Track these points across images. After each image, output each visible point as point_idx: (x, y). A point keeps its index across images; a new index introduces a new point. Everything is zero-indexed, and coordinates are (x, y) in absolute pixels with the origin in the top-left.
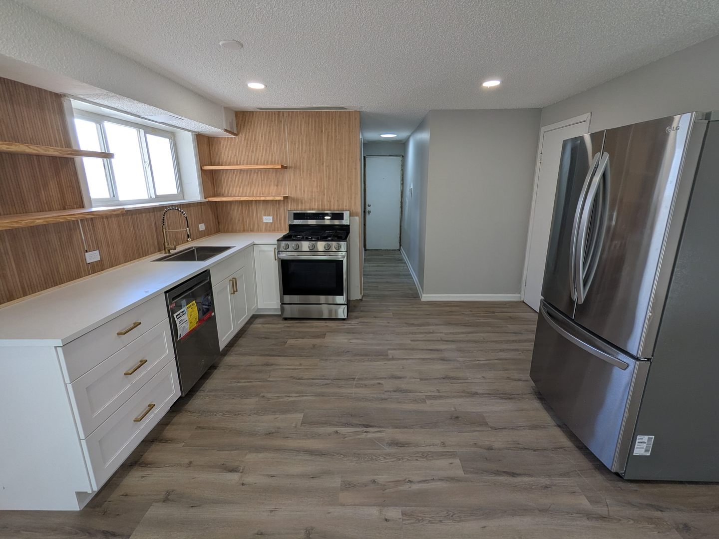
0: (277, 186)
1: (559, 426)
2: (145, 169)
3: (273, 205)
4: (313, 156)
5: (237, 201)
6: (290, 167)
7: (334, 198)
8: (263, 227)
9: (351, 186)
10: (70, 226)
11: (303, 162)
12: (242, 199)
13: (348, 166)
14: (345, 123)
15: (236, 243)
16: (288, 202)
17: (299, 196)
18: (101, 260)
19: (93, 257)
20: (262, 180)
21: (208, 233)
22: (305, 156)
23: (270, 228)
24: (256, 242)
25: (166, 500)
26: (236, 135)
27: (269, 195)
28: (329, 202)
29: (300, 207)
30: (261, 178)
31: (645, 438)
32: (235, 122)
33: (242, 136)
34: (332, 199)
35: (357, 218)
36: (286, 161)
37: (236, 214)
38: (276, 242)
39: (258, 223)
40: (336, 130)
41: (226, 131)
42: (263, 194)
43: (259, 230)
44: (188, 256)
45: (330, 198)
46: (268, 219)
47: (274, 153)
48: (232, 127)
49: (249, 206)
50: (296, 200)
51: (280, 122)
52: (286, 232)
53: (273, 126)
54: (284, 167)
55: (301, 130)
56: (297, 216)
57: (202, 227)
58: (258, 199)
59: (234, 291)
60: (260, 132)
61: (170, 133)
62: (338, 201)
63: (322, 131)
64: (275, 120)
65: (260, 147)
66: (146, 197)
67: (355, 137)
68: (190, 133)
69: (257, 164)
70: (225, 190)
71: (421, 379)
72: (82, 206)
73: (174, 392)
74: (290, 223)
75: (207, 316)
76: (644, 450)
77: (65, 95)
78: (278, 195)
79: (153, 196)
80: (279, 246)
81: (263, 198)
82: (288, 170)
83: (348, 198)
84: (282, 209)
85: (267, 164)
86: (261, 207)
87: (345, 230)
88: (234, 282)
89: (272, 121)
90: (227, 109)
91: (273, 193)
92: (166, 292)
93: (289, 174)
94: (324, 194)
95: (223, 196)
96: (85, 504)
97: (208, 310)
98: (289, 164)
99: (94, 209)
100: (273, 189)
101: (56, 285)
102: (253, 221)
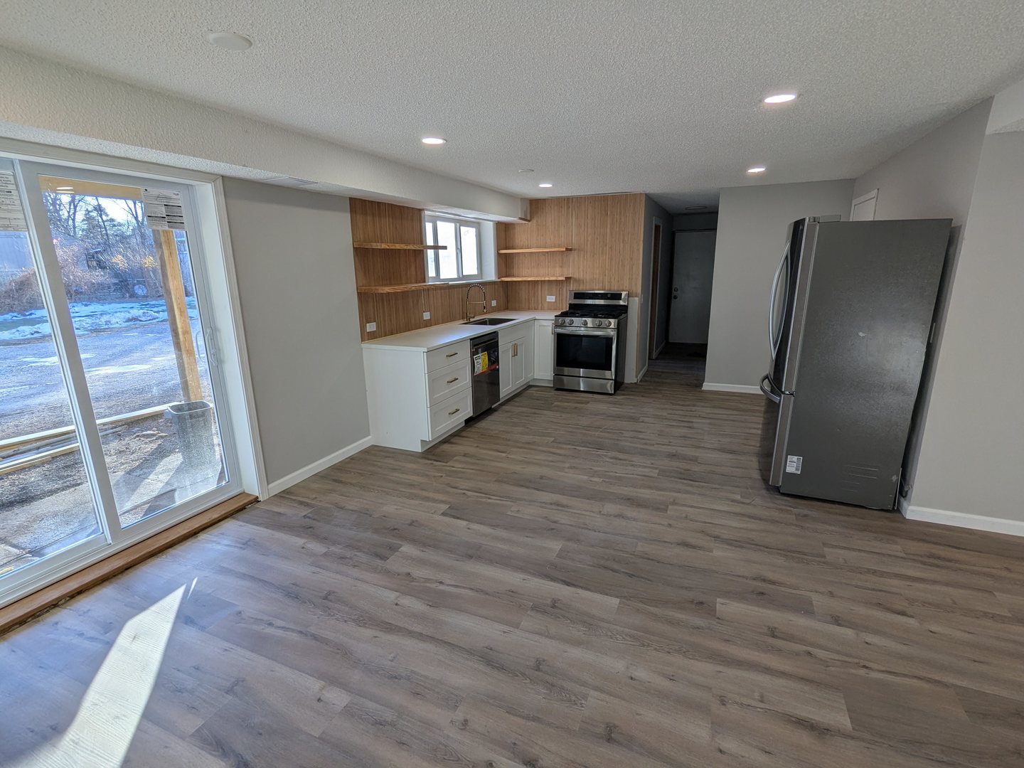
0: (561, 267)
1: (760, 470)
2: (457, 254)
3: (557, 285)
4: (597, 238)
5: (525, 281)
6: (575, 250)
8: (546, 306)
9: (633, 268)
10: (417, 293)
11: (587, 245)
12: (529, 279)
13: (630, 247)
14: (629, 207)
15: (520, 317)
16: (570, 282)
17: (582, 277)
18: (430, 320)
19: (427, 316)
20: (548, 262)
21: (498, 309)
22: (589, 239)
23: (551, 307)
24: (537, 318)
25: (464, 456)
26: (529, 221)
27: (554, 276)
28: (610, 282)
29: (581, 288)
30: (548, 260)
31: (795, 458)
32: (529, 211)
33: (534, 221)
34: (612, 280)
35: (637, 299)
36: (572, 243)
37: (523, 293)
38: (554, 318)
39: (542, 303)
40: (620, 213)
41: (521, 219)
42: (548, 275)
43: (542, 309)
44: (483, 323)
45: (611, 278)
46: (551, 299)
47: (562, 237)
48: (526, 215)
49: (535, 286)
50: (578, 281)
51: (568, 207)
52: (566, 308)
53: (562, 212)
54: (567, 249)
55: (588, 214)
56: (578, 295)
57: (494, 303)
58: (543, 279)
59: (515, 354)
60: (550, 218)
61: (476, 224)
62: (619, 281)
63: (607, 215)
64: (564, 206)
65: (549, 231)
66: (456, 276)
68: (492, 223)
69: (545, 248)
70: (515, 271)
71: (659, 435)
72: (424, 282)
73: (468, 412)
74: (571, 302)
75: (493, 367)
76: (794, 469)
77: (423, 210)
78: (562, 275)
79: (461, 276)
80: (556, 321)
81: (547, 279)
82: (573, 252)
83: (630, 279)
84: (565, 290)
85: (555, 247)
86: (546, 287)
87: (624, 309)
88: (515, 347)
89: (562, 208)
90: (523, 199)
91: (557, 274)
92: (471, 339)
93: (573, 255)
94: (605, 276)
95: (513, 276)
96: (425, 449)
97: (494, 362)
98: (575, 246)
99: (430, 283)
100: (558, 270)
101: (409, 330)
102: (538, 300)
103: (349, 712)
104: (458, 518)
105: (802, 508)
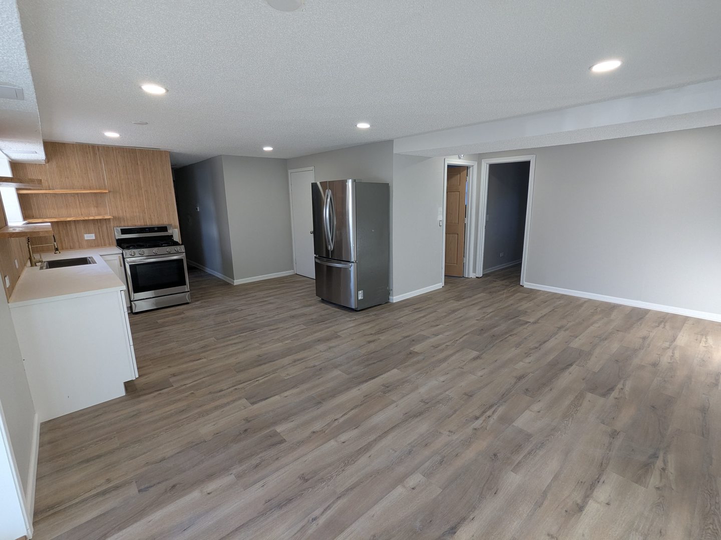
0: (97, 207)
4: (131, 183)
7: (154, 216)
8: (87, 243)
9: (168, 206)
11: (122, 188)
13: (164, 191)
14: (157, 159)
17: (121, 215)
20: (80, 203)
22: (124, 183)
23: (93, 244)
26: (47, 162)
30: (79, 200)
33: (53, 163)
34: (153, 217)
35: (177, 230)
36: (104, 186)
39: (78, 241)
40: (150, 163)
42: (82, 215)
43: (81, 247)
45: (150, 216)
46: (90, 237)
47: (92, 180)
49: (66, 226)
50: (119, 219)
51: (95, 154)
53: (88, 157)
55: (118, 162)
56: (124, 231)
60: (74, 161)
62: (158, 218)
63: (138, 164)
64: (90, 152)
65: (75, 174)
67: (167, 169)
69: (74, 189)
74: (118, 237)
83: (167, 215)
85: (85, 189)
86: (81, 226)
89: (87, 153)
91: (95, 214)
93: (108, 197)
94: (145, 213)
100: (93, 210)
102: (72, 239)
103: (429, 475)
104: (267, 399)
105: (372, 313)
